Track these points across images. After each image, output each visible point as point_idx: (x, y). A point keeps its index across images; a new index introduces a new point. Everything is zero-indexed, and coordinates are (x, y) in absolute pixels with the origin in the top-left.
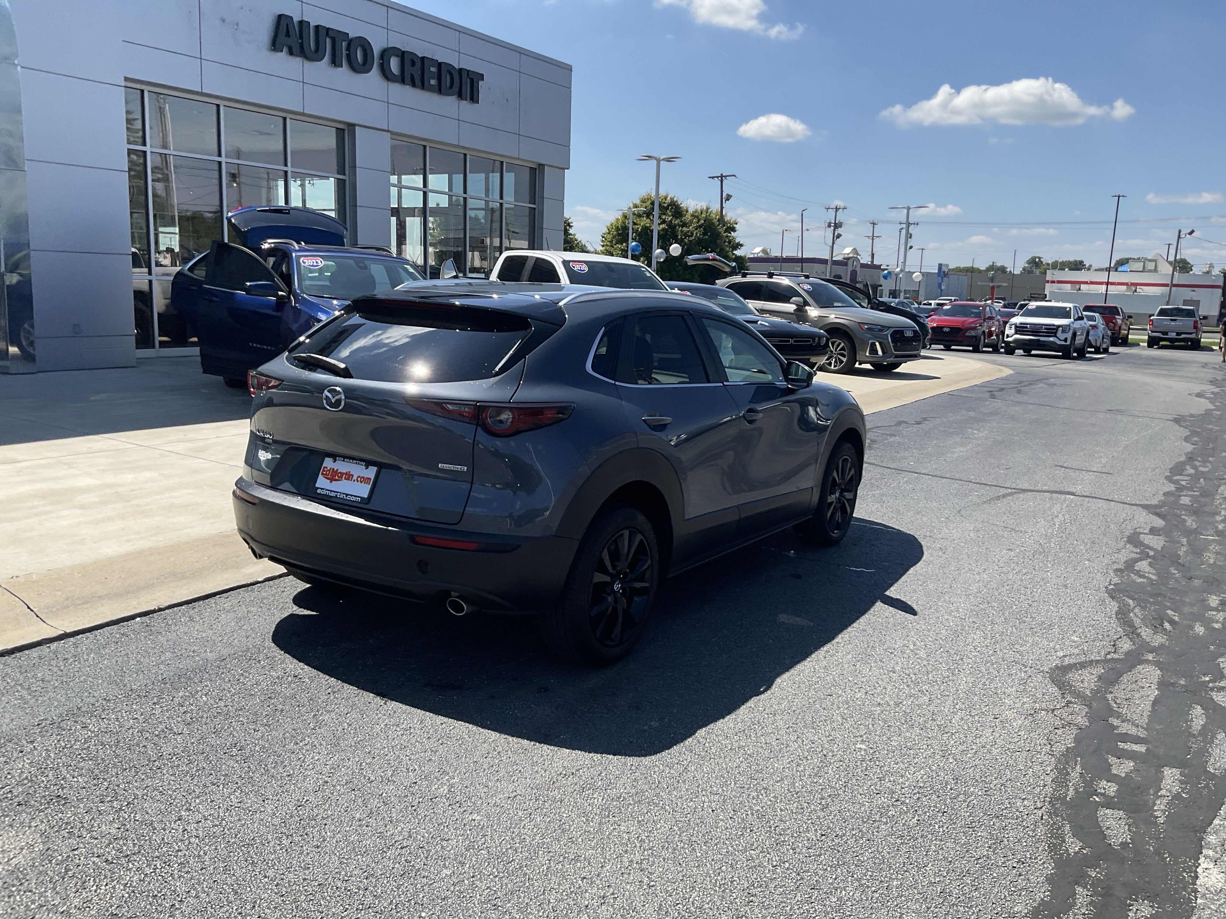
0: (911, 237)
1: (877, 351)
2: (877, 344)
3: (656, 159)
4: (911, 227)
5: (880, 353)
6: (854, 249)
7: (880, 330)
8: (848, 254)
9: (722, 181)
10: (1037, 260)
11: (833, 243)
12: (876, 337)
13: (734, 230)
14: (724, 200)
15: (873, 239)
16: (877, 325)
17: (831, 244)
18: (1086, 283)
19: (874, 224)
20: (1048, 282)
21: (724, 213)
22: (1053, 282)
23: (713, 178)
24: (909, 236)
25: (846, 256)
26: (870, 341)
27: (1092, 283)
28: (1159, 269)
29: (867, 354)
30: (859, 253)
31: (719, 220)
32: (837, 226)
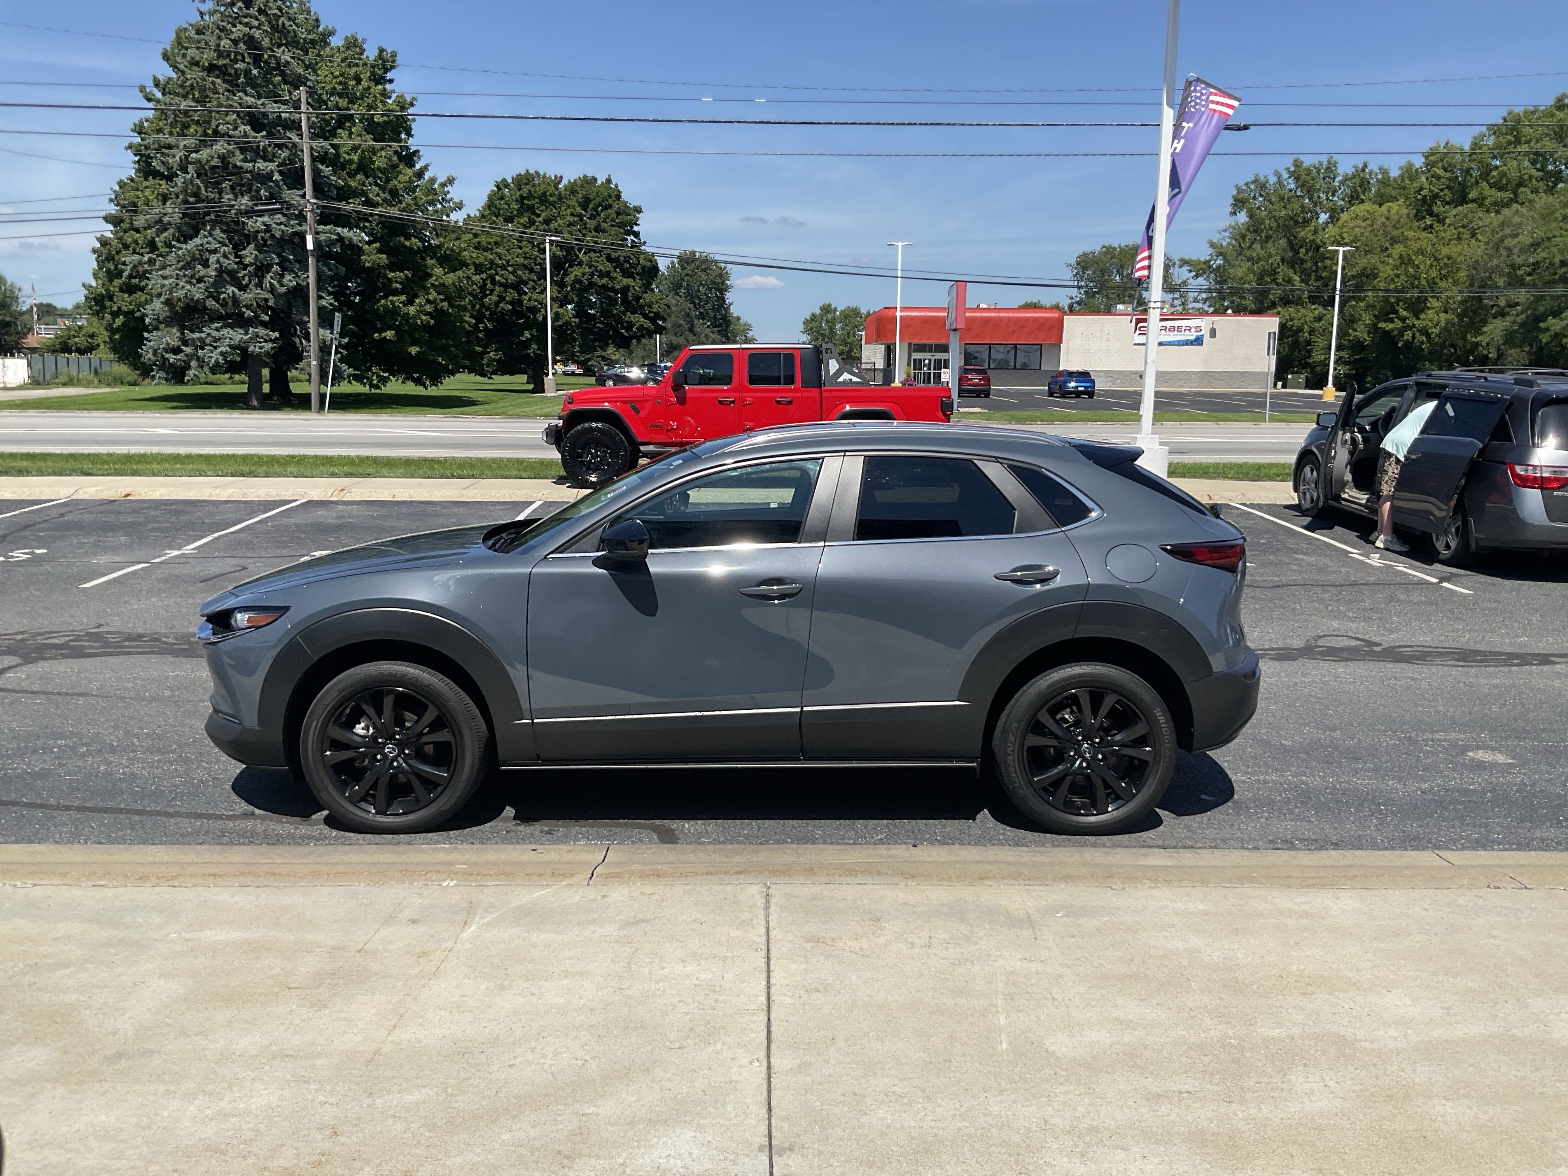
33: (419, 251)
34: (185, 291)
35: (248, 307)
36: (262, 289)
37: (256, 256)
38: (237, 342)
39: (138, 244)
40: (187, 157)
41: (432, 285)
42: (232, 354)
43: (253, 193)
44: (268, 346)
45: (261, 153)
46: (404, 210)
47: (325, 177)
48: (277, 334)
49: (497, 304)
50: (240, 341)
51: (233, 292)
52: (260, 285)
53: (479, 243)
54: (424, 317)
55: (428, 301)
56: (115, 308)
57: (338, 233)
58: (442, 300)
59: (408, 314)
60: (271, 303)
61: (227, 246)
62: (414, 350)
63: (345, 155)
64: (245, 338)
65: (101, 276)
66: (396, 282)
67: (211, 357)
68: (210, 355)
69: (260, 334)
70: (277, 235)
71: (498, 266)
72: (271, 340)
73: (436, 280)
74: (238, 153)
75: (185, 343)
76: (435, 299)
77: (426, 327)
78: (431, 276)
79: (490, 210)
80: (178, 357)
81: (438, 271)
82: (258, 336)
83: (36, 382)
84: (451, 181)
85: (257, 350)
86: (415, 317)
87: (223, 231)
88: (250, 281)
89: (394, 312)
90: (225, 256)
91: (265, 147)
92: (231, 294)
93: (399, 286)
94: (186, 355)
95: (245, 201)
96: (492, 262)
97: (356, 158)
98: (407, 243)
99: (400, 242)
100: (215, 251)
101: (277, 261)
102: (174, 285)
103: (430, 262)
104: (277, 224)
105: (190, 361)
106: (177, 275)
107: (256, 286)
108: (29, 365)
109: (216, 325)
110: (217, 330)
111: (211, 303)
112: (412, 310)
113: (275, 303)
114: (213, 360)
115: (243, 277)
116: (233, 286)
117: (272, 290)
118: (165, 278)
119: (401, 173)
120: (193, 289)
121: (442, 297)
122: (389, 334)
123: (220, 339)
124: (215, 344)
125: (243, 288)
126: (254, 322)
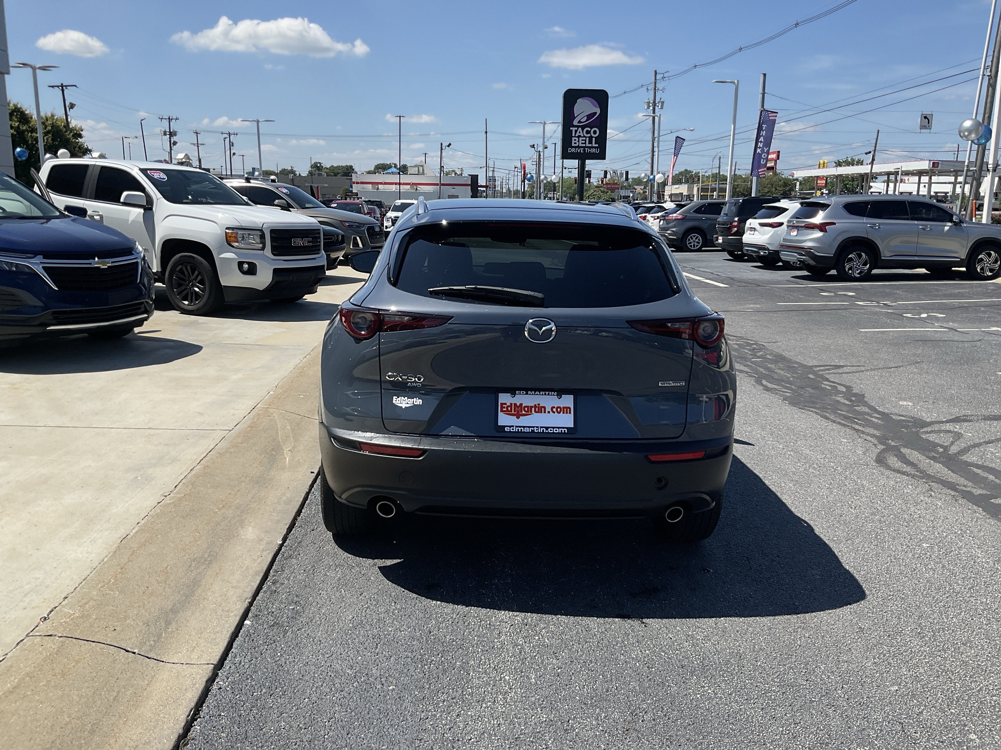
0: (233, 146)
1: (358, 244)
2: (358, 238)
3: (31, 66)
4: (232, 137)
5: (361, 245)
6: (186, 155)
7: (357, 227)
8: (182, 159)
9: (63, 91)
10: (319, 165)
11: (171, 149)
12: (358, 233)
13: (80, 136)
14: (68, 109)
15: (198, 146)
16: (355, 223)
17: (169, 150)
18: (381, 183)
19: (197, 133)
20: (354, 183)
21: (69, 120)
22: (358, 183)
23: (53, 87)
24: (231, 144)
25: (180, 161)
26: (353, 237)
27: (386, 183)
28: (425, 172)
29: (351, 247)
30: (191, 158)
31: (64, 126)
32: (172, 134)
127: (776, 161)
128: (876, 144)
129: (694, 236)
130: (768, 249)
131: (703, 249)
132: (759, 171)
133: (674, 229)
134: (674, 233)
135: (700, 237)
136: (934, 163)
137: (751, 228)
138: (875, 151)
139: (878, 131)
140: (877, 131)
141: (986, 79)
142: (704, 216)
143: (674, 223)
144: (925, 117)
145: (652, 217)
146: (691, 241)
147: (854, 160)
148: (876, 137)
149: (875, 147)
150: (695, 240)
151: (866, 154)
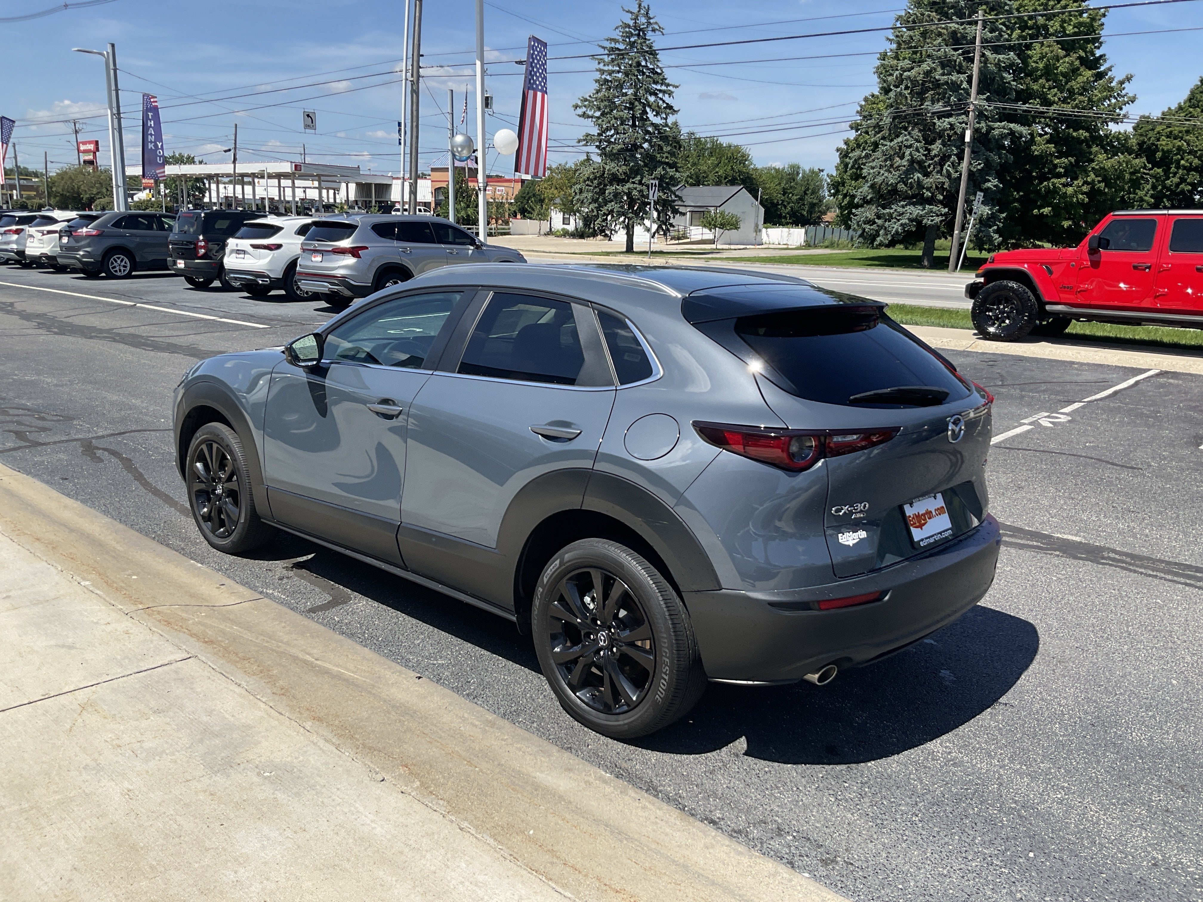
33: (1086, 140)
34: (883, 177)
35: (928, 189)
36: (941, 175)
37: (941, 149)
38: (914, 216)
39: (867, 143)
40: (901, 75)
41: (1093, 168)
42: (910, 226)
43: (946, 100)
44: (938, 219)
45: (957, 68)
46: (1077, 106)
47: (1007, 83)
48: (946, 210)
49: (1178, 185)
50: (917, 216)
51: (918, 178)
52: (940, 172)
53: (1171, 132)
54: (1081, 196)
55: (1086, 183)
56: (845, 192)
57: (1010, 128)
58: (1099, 182)
59: (1066, 193)
60: (946, 186)
61: (920, 142)
62: (1066, 224)
63: (1033, 64)
64: (921, 213)
65: (840, 168)
66: (1061, 167)
67: (893, 227)
68: (893, 225)
69: (934, 210)
70: (958, 132)
71: (1184, 152)
72: (941, 215)
73: (1096, 165)
74: (939, 69)
75: (879, 217)
76: (1093, 181)
77: (1081, 204)
78: (1093, 161)
79: (1190, 102)
80: (872, 227)
81: (1101, 157)
82: (931, 212)
83: (808, 245)
84: (1129, 79)
85: (929, 222)
86: (1072, 196)
87: (920, 131)
88: (934, 168)
89: (1054, 192)
90: (917, 150)
91: (960, 63)
92: (916, 180)
93: (1062, 170)
94: (878, 226)
95: (939, 107)
96: (1179, 149)
97: (1041, 66)
98: (1075, 134)
99: (1069, 133)
100: (910, 146)
101: (955, 152)
102: (877, 173)
103: (1095, 149)
104: (961, 123)
105: (880, 230)
106: (881, 165)
107: (938, 172)
108: (806, 233)
109: (902, 203)
110: (903, 207)
111: (901, 187)
112: (1070, 190)
113: (950, 187)
114: (894, 230)
115: (929, 166)
116: (919, 173)
117: (949, 175)
118: (873, 168)
119: (1081, 75)
120: (890, 176)
121: (1100, 179)
122: (1046, 210)
123: (903, 214)
124: (898, 218)
125: (927, 174)
126: (931, 201)
127: (95, 153)
128: (235, 141)
129: (119, 258)
130: (268, 277)
131: (133, 273)
132: (157, 172)
133: (88, 249)
134: (88, 255)
135: (126, 259)
136: (296, 166)
137: (238, 250)
138: (235, 148)
139: (236, 125)
140: (234, 126)
141: (409, 84)
142: (128, 232)
143: (88, 241)
144: (308, 116)
145: (38, 231)
146: (115, 264)
147: (183, 156)
148: (234, 132)
149: (235, 144)
150: (120, 263)
151: (225, 151)
